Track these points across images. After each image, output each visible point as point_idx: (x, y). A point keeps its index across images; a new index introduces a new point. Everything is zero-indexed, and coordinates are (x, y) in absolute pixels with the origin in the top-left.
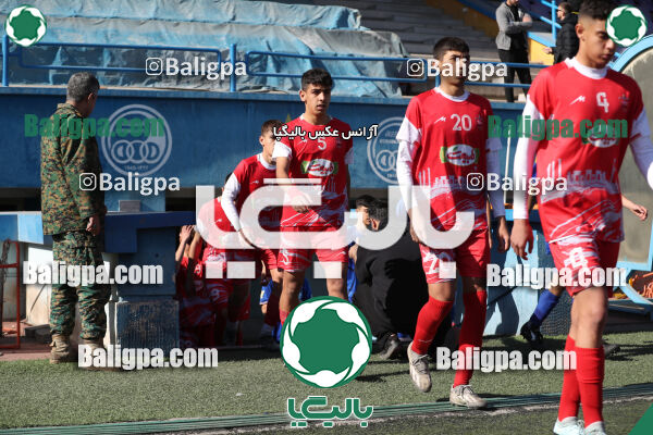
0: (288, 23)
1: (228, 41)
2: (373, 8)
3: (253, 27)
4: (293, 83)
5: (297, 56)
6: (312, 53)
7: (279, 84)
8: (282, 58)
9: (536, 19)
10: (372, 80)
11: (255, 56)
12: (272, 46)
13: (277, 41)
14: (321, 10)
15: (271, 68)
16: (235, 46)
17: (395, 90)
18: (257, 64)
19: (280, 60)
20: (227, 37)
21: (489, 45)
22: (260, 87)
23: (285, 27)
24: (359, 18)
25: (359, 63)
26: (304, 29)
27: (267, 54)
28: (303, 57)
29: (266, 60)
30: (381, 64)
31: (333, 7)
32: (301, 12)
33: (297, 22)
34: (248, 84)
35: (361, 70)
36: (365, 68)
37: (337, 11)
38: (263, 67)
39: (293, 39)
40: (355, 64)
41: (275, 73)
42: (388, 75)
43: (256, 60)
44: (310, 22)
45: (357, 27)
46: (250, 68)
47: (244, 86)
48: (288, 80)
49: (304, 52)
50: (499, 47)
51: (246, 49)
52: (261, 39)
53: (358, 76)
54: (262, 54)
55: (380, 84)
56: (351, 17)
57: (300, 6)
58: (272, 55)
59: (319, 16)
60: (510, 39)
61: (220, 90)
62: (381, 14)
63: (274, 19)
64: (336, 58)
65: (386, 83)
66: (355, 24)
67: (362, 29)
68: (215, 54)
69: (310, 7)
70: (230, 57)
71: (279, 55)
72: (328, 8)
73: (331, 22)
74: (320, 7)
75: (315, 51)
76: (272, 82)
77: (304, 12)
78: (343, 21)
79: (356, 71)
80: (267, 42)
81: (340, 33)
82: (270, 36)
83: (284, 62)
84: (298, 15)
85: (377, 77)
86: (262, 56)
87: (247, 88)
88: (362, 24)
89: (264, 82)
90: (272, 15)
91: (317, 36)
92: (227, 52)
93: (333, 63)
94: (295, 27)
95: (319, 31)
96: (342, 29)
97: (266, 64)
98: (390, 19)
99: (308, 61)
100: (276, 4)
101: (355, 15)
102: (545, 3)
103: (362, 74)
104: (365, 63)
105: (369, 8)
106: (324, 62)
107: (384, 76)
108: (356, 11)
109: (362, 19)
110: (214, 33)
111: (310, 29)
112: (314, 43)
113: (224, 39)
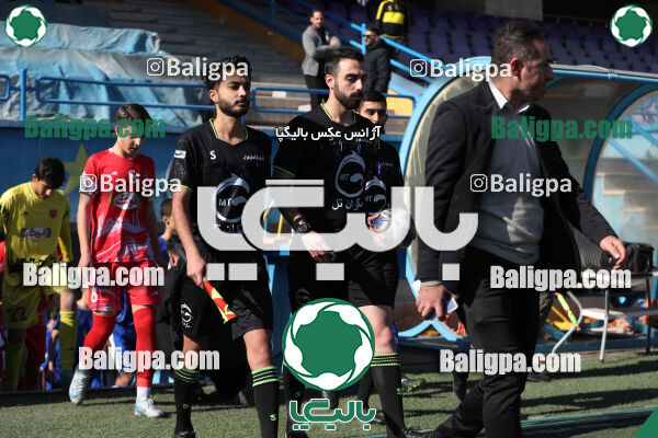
0: (82, 47)
1: (18, 65)
2: (172, 31)
3: (45, 50)
4: (87, 110)
5: (91, 82)
6: (107, 78)
7: (72, 112)
8: (75, 84)
9: (344, 43)
10: (171, 108)
11: (47, 82)
12: (65, 71)
13: (70, 65)
14: (118, 33)
15: (64, 94)
16: (25, 72)
17: (195, 118)
18: (49, 90)
19: (74, 86)
20: (17, 61)
21: (296, 70)
22: (51, 115)
23: (79, 51)
24: (158, 41)
25: (158, 89)
26: (99, 53)
27: (60, 80)
28: (98, 83)
29: (59, 85)
30: (180, 90)
31: (131, 30)
32: (96, 34)
33: (92, 46)
34: (39, 112)
35: (159, 97)
36: (163, 95)
37: (135, 34)
38: (55, 94)
39: (87, 63)
40: (153, 91)
41: (67, 99)
42: (188, 102)
43: (47, 86)
44: (105, 45)
45: (155, 51)
46: (42, 95)
47: (34, 113)
48: (81, 107)
49: (98, 78)
50: (306, 72)
51: (37, 75)
52: (54, 64)
53: (156, 103)
54: (54, 80)
55: (179, 111)
56: (149, 41)
57: (95, 29)
58: (66, 81)
59: (115, 39)
60: (317, 64)
61: (9, 118)
62: (181, 38)
63: (67, 42)
64: (132, 84)
65: (185, 111)
66: (153, 47)
67: (161, 53)
68: (4, 80)
69: (106, 30)
70: (20, 83)
71: (72, 81)
72: (124, 31)
73: (128, 46)
74: (117, 31)
75: (110, 76)
76: (64, 109)
77: (99, 36)
78: (140, 45)
79: (153, 98)
80: (60, 68)
81: (138, 58)
82: (63, 60)
83: (78, 88)
84: (93, 37)
85: (176, 104)
86: (55, 82)
87: (38, 116)
88: (161, 48)
89: (56, 109)
90: (65, 38)
91: (112, 60)
92: (17, 78)
93: (130, 89)
94: (90, 51)
95: (115, 56)
96: (140, 53)
97: (58, 90)
98: (192, 43)
99: (103, 88)
100: (69, 26)
101: (154, 39)
102: (354, 26)
103: (160, 101)
104: (164, 90)
105: (169, 32)
106: (120, 88)
107: (183, 103)
108: (154, 34)
109: (161, 43)
110: (4, 57)
111: (106, 54)
112: (109, 68)
113: (13, 63)
